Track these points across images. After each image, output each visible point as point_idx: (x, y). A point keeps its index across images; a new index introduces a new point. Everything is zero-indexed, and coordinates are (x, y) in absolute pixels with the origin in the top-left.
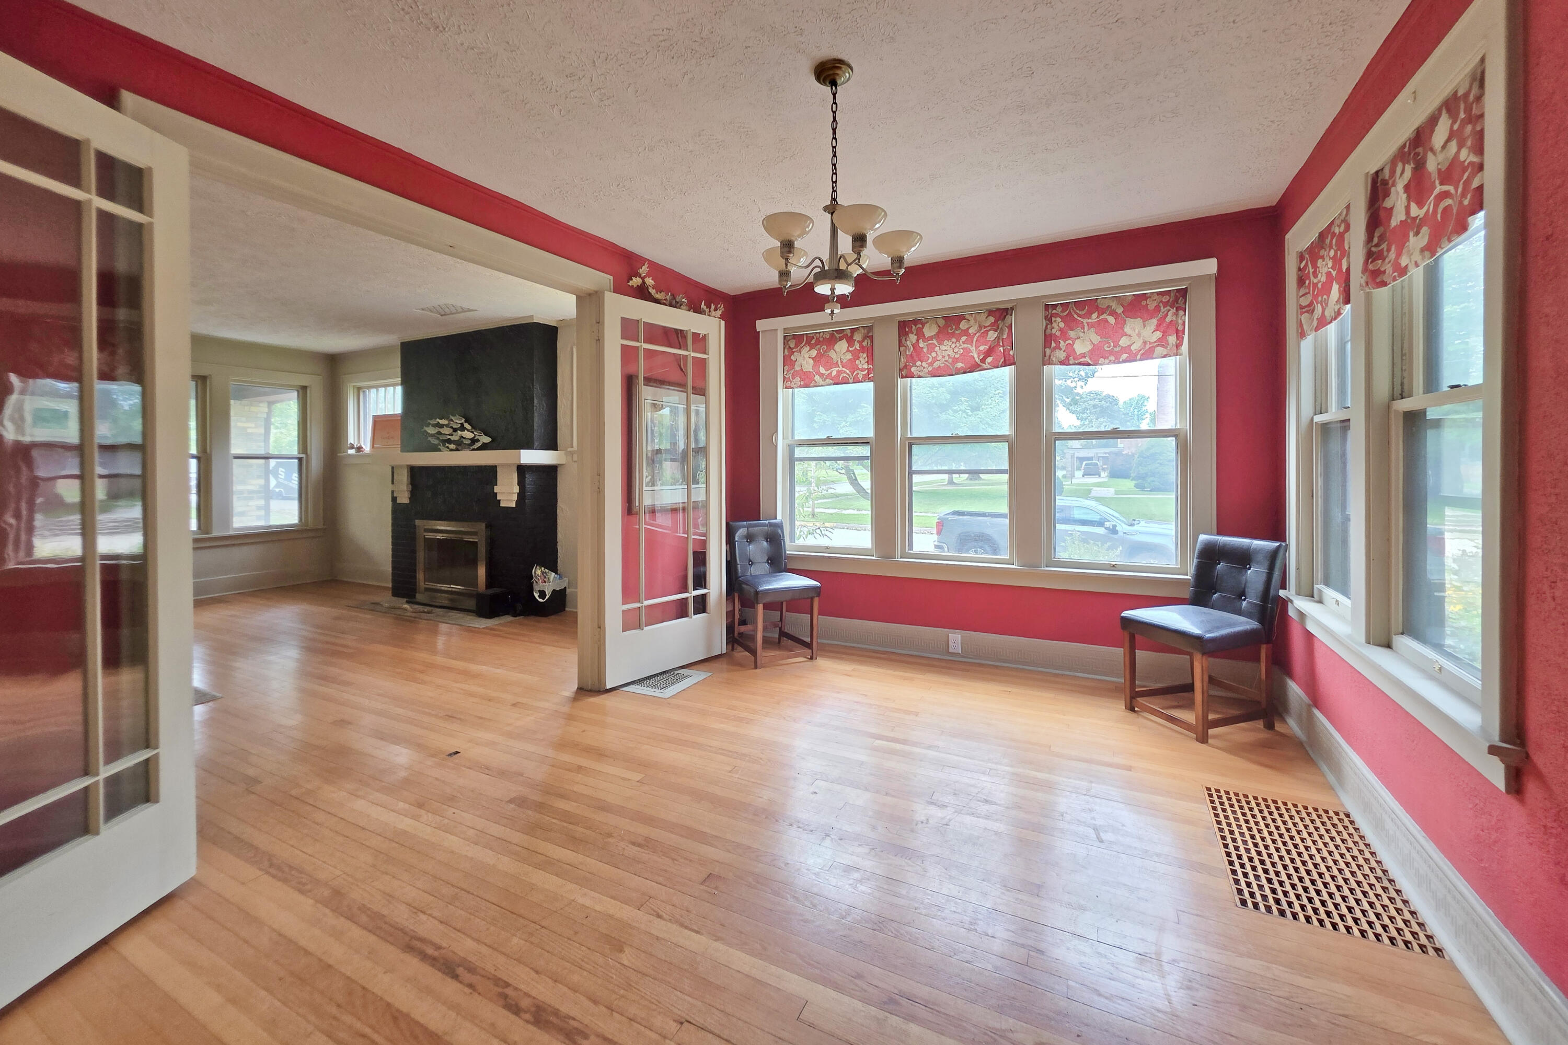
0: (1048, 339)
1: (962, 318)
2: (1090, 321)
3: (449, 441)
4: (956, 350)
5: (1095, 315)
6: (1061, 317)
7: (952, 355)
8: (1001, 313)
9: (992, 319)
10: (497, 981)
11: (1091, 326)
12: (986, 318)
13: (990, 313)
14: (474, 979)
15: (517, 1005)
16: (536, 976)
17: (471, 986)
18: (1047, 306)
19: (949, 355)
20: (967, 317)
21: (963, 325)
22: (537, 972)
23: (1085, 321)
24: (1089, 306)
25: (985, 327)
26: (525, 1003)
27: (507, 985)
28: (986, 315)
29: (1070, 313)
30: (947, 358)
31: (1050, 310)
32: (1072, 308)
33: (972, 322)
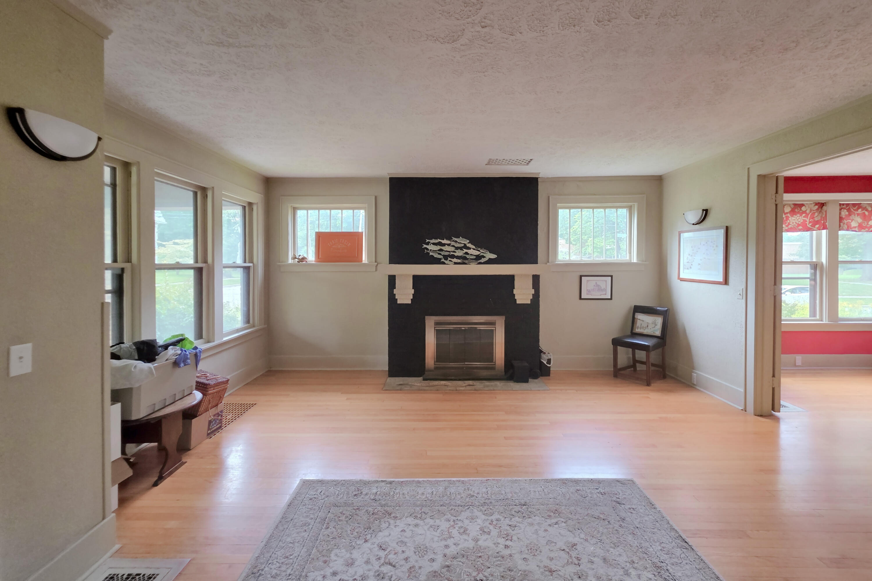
0: (841, 219)
1: (803, 205)
2: (857, 212)
3: (453, 257)
4: (799, 220)
5: (860, 210)
6: (846, 209)
7: (797, 222)
8: (821, 205)
9: (817, 207)
11: (858, 215)
12: (814, 206)
13: (816, 204)
18: (840, 204)
19: (796, 222)
20: (805, 205)
21: (803, 208)
23: (856, 212)
24: (858, 206)
25: (813, 210)
28: (814, 205)
29: (849, 208)
30: (795, 224)
31: (842, 206)
32: (851, 206)
33: (807, 207)
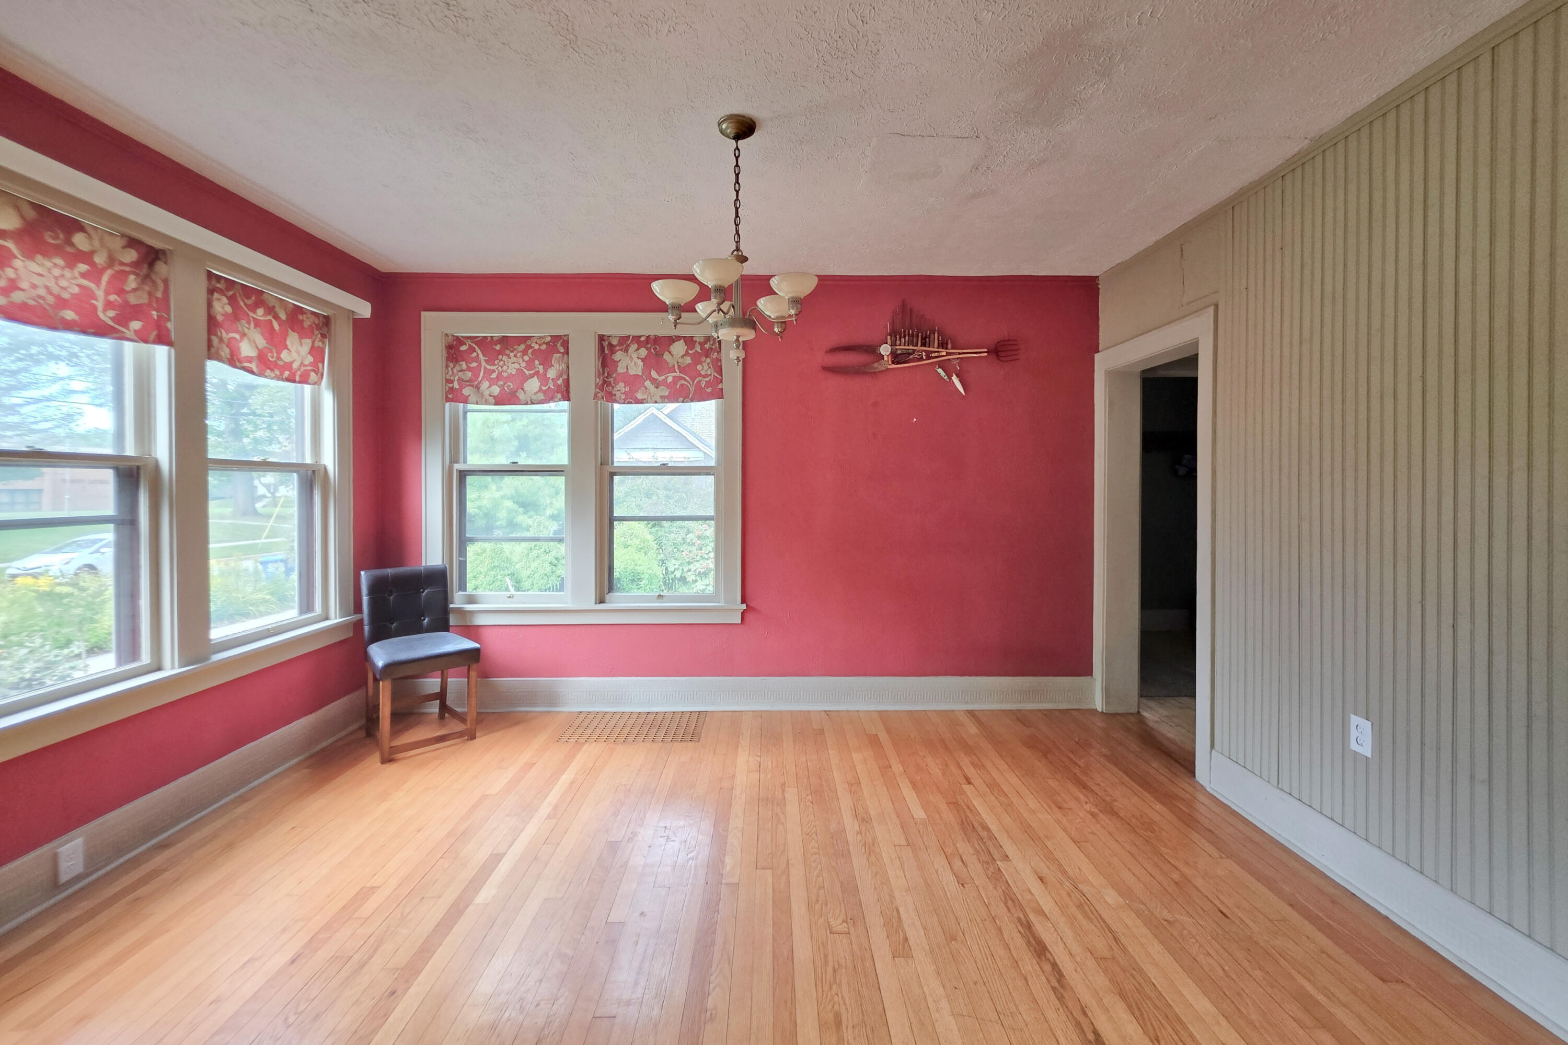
0: (212, 322)
1: (77, 223)
2: (255, 316)
4: (61, 282)
5: (260, 311)
6: (226, 297)
7: (54, 289)
8: (148, 251)
9: (133, 253)
10: (1061, 998)
11: (257, 323)
12: (123, 246)
13: (130, 242)
14: (1081, 1018)
15: (1053, 969)
16: (1029, 978)
17: (1085, 1014)
18: (211, 273)
19: (46, 287)
20: (88, 226)
21: (79, 239)
22: (1026, 979)
23: (251, 313)
24: (256, 297)
25: (121, 263)
26: (1048, 967)
27: (1054, 989)
28: (120, 240)
29: (234, 295)
30: (39, 293)
31: (214, 281)
32: (237, 291)
33: (94, 238)
